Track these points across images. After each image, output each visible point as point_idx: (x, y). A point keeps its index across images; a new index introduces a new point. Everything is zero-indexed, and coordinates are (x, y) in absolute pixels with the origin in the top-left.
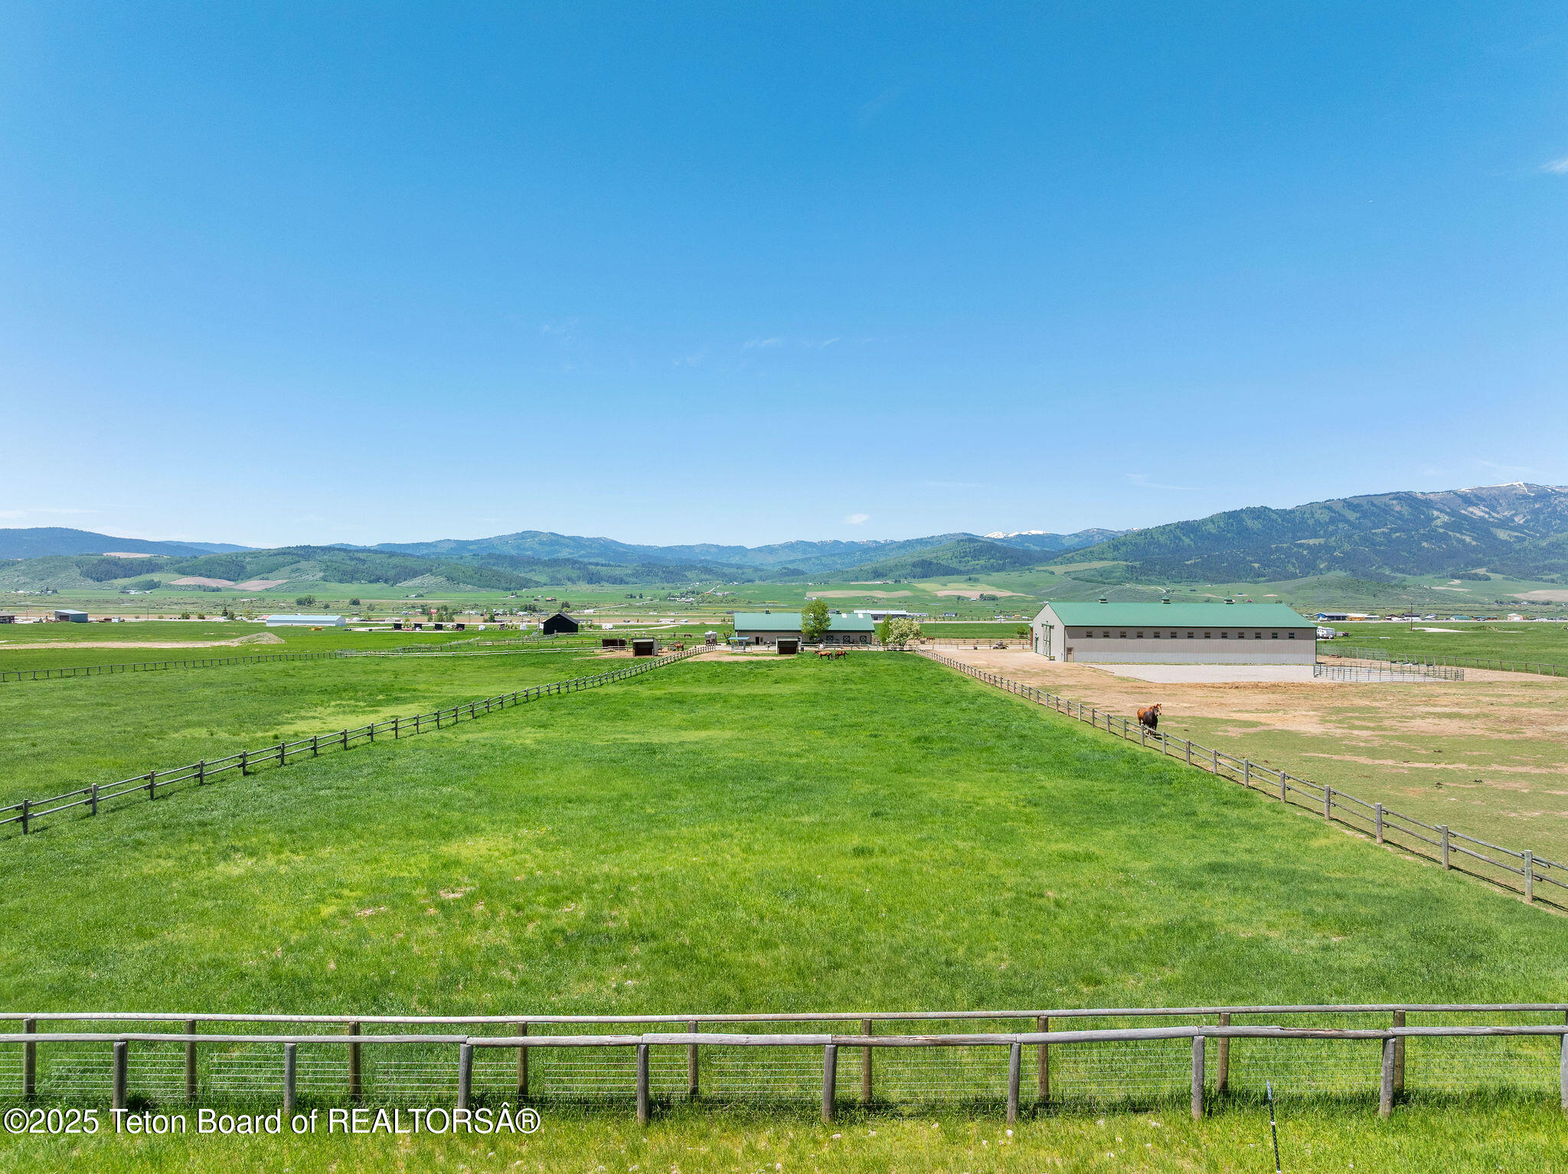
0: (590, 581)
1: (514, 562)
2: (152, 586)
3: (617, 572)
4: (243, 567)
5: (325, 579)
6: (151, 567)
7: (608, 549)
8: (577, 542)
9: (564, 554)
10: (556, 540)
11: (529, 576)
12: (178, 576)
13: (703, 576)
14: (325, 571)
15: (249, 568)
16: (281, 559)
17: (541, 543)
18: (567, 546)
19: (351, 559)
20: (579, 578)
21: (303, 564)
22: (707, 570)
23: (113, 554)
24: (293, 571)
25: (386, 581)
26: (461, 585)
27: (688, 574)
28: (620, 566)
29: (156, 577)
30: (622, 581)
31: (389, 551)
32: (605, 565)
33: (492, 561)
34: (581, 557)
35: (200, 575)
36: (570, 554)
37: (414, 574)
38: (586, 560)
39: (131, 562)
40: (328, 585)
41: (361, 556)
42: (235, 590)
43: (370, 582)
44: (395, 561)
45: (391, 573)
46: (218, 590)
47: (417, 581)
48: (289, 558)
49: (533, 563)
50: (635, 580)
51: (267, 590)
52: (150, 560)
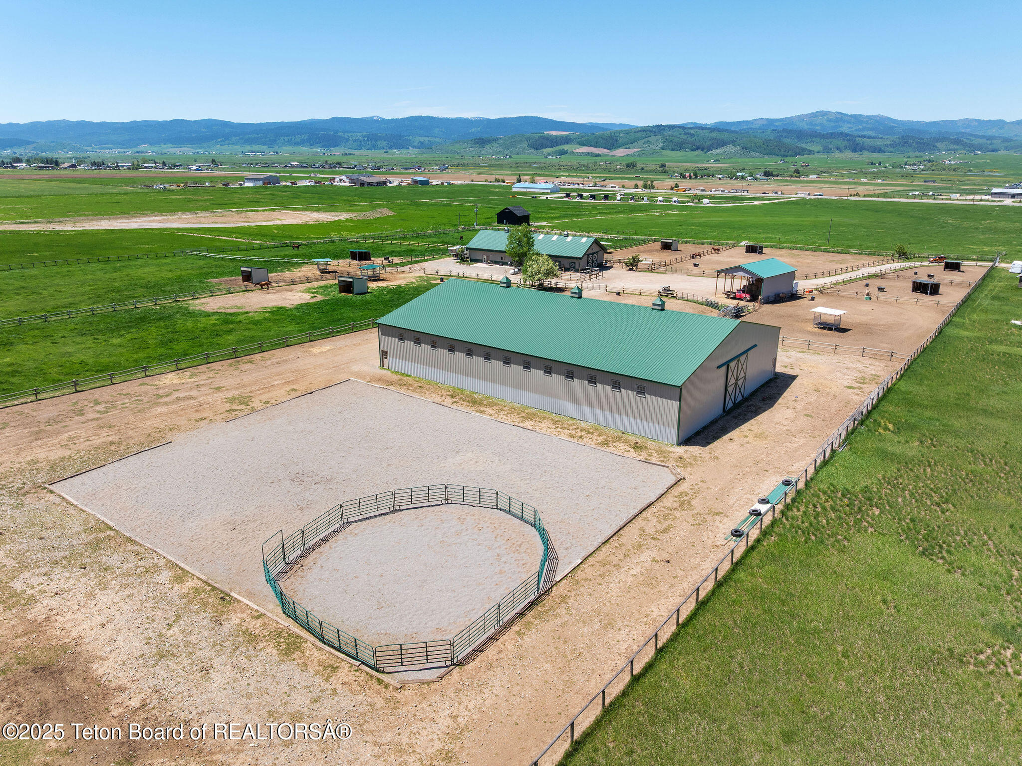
0: (854, 150)
1: (801, 135)
2: (563, 153)
3: (879, 143)
4: (617, 141)
5: (663, 148)
6: (567, 140)
7: (882, 125)
8: (857, 119)
9: (845, 129)
10: (841, 118)
11: (803, 146)
12: (579, 146)
13: (952, 147)
14: (664, 142)
15: (620, 140)
16: (640, 134)
17: (829, 120)
18: (849, 122)
19: (685, 134)
20: (846, 147)
21: (653, 138)
22: (957, 142)
23: (549, 132)
24: (645, 143)
25: (702, 150)
26: (752, 153)
27: (939, 145)
28: (882, 138)
29: (566, 147)
30: (879, 150)
31: (717, 128)
32: (874, 138)
33: (785, 134)
34: (856, 130)
35: (591, 146)
36: (849, 128)
37: (723, 144)
38: (856, 133)
39: (556, 137)
40: (664, 152)
41: (692, 131)
42: (608, 155)
43: (692, 150)
44: (714, 135)
45: (709, 143)
46: (598, 155)
47: (721, 150)
48: (645, 134)
49: (813, 135)
50: (892, 149)
51: (627, 155)
52: (567, 137)
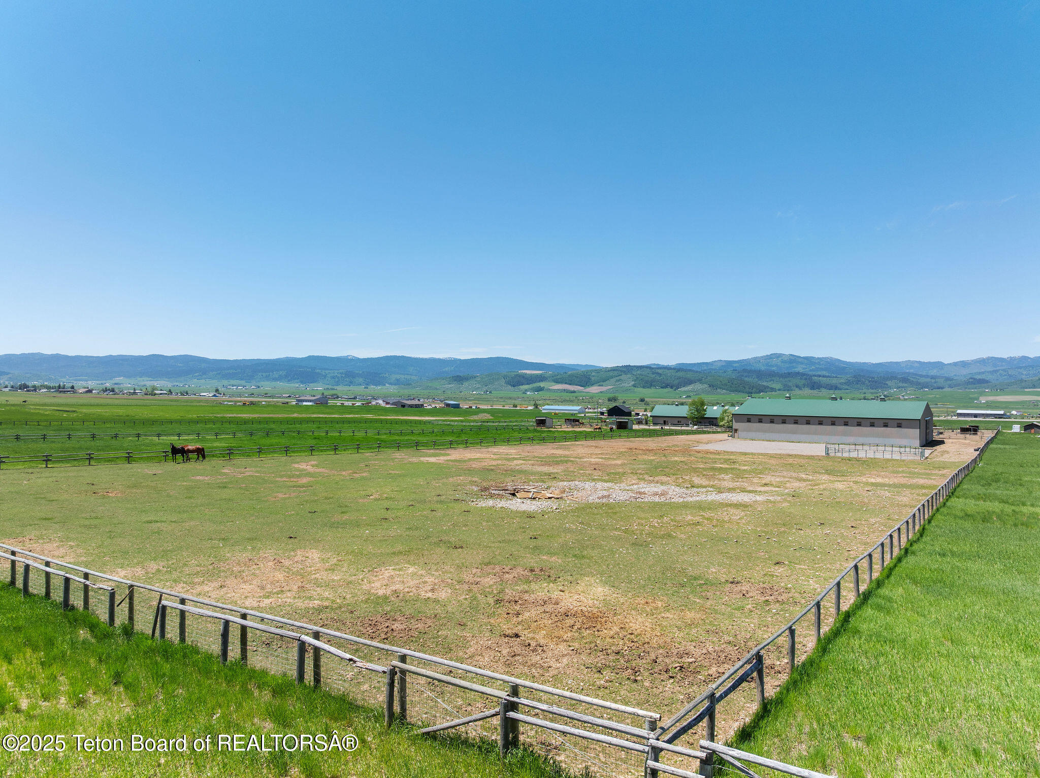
0: (813, 388)
1: (760, 374)
2: (540, 389)
3: (834, 381)
4: (590, 379)
5: (634, 386)
6: (541, 378)
7: (833, 366)
8: (809, 360)
9: (800, 369)
10: (794, 360)
11: (765, 384)
12: (554, 384)
13: (901, 384)
14: (635, 380)
15: (593, 378)
16: (611, 374)
17: (783, 362)
18: (802, 363)
19: (653, 373)
20: (804, 385)
21: (623, 377)
22: (905, 380)
23: (523, 371)
24: (617, 381)
25: (672, 387)
26: (719, 390)
27: (889, 383)
28: (836, 377)
29: (542, 384)
30: (836, 388)
31: (680, 368)
32: (828, 377)
33: (745, 374)
34: (811, 371)
35: (566, 383)
36: (804, 369)
37: (690, 382)
38: (811, 373)
39: (531, 375)
40: (636, 389)
41: (660, 371)
42: (584, 392)
43: (662, 388)
44: (680, 374)
45: (676, 382)
46: (574, 392)
47: (690, 388)
48: (616, 373)
49: (771, 375)
50: (847, 387)
51: (601, 392)
52: (541, 375)
